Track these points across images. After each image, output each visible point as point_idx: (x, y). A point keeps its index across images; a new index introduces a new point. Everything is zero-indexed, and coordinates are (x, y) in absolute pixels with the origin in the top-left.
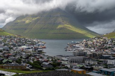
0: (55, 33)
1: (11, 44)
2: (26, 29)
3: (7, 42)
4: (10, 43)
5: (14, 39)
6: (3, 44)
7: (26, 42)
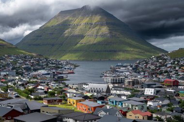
0: (98, 51)
1: (23, 68)
2: (53, 45)
3: (18, 65)
4: (23, 66)
5: (30, 61)
6: (11, 68)
7: (47, 65)
